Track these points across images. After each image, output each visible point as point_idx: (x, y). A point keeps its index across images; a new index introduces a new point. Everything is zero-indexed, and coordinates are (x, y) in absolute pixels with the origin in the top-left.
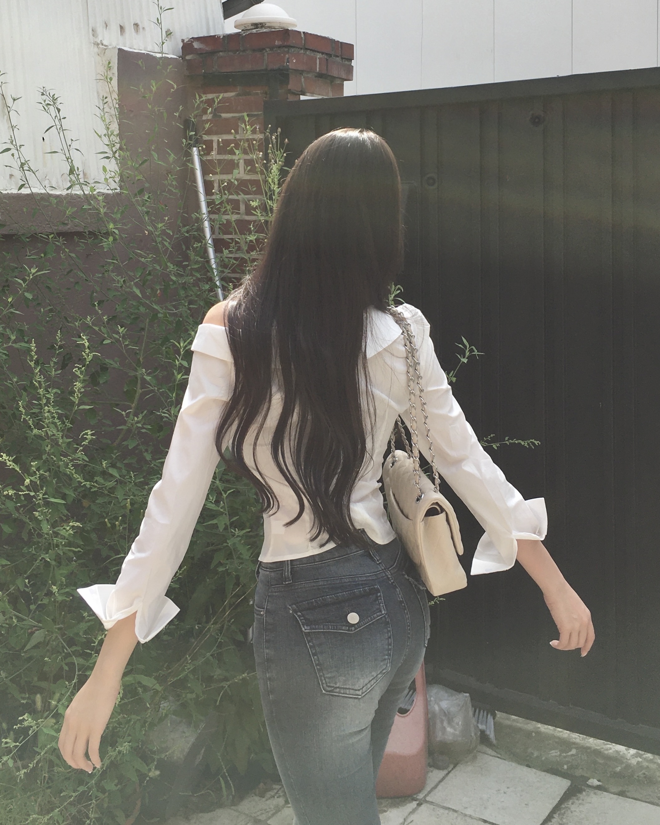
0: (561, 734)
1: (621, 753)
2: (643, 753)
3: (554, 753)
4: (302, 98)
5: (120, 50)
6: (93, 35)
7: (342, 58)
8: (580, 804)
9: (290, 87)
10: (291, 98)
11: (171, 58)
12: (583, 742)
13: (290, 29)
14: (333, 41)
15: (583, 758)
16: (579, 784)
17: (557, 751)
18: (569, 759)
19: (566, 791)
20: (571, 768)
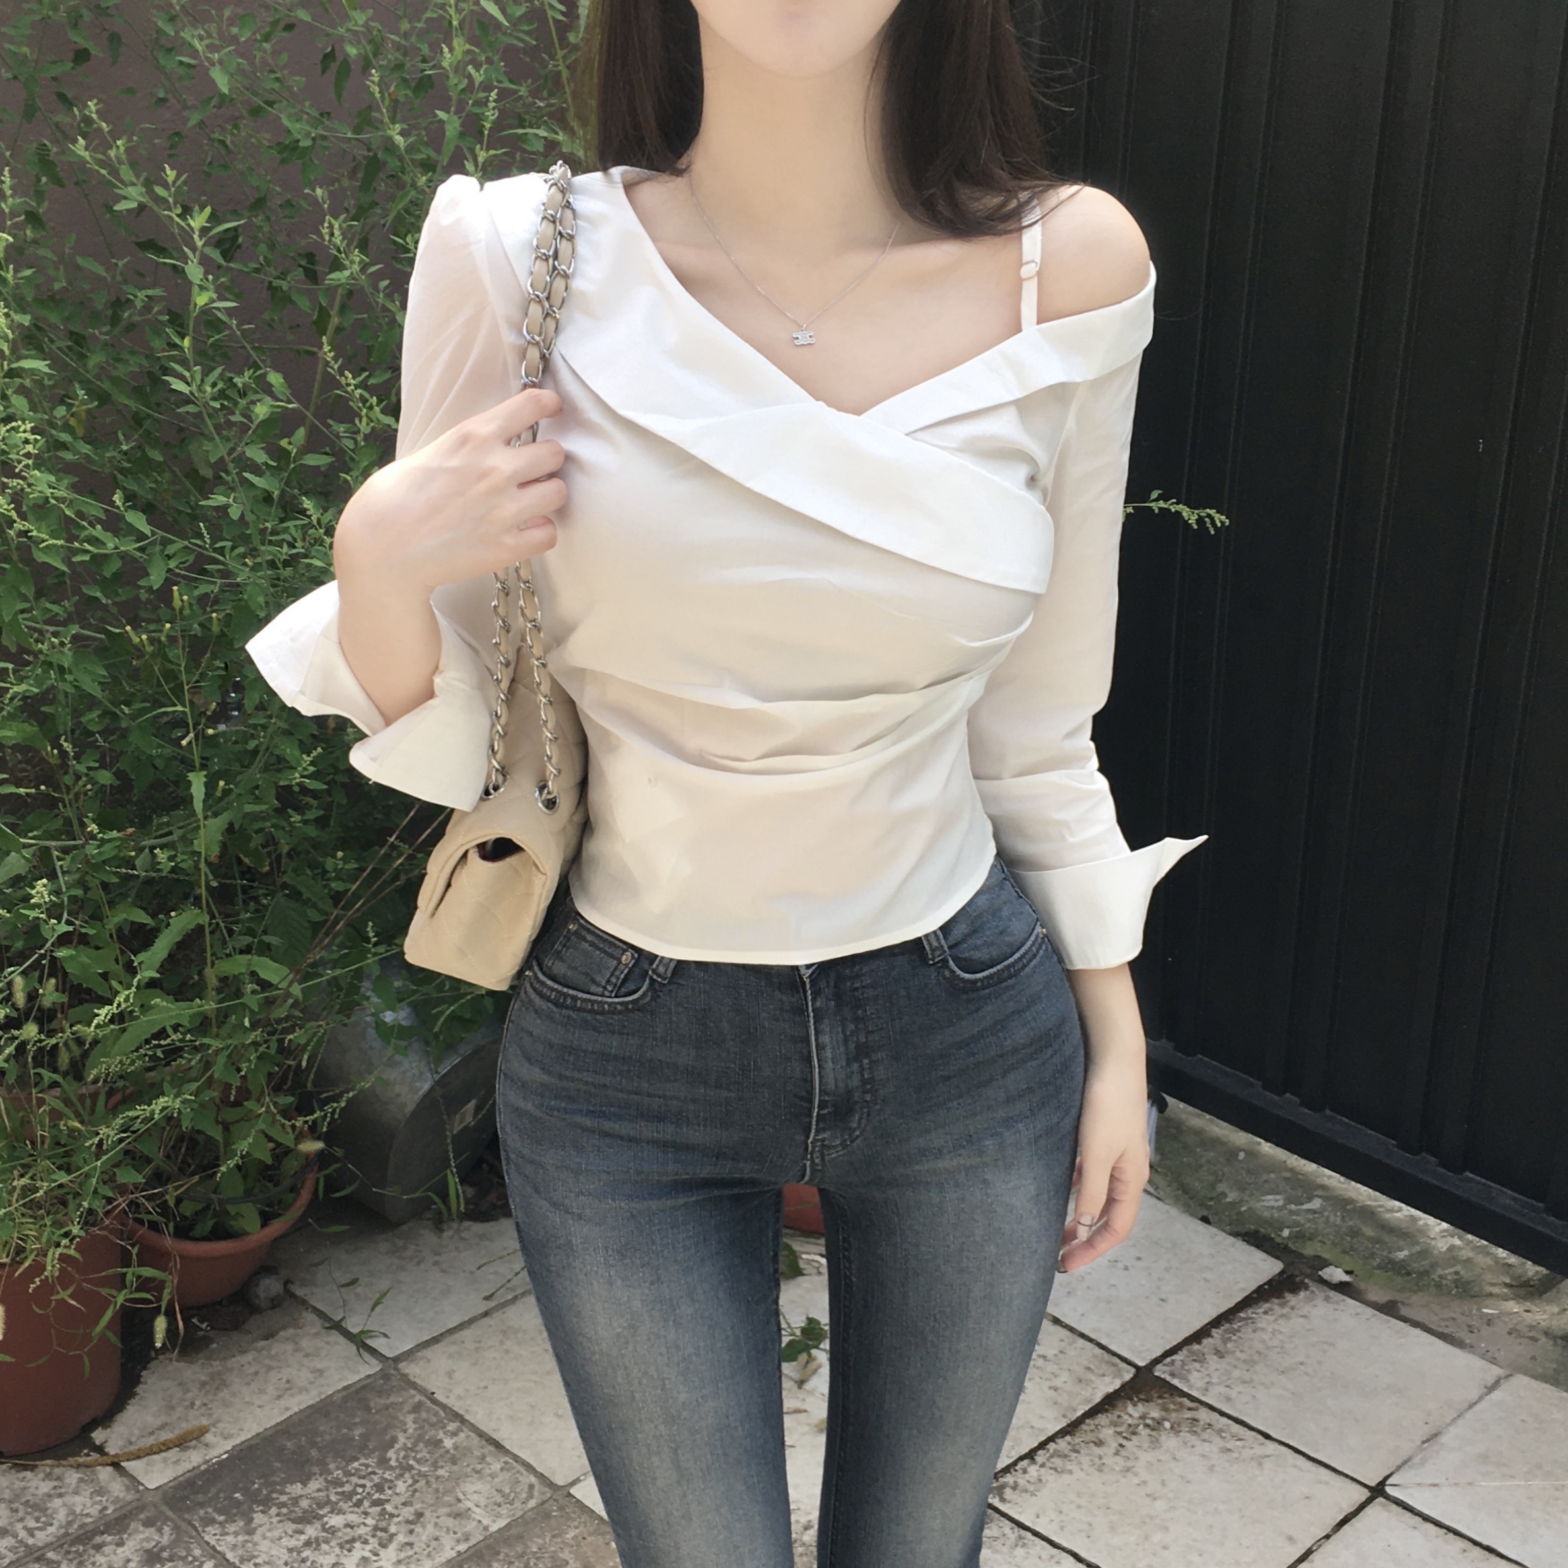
1: (1418, 1226)
3: (1272, 1201)
12: (1343, 1186)
15: (1332, 1219)
16: (1302, 1274)
17: (1278, 1197)
18: (1298, 1218)
19: (1265, 1284)
20: (1300, 1236)
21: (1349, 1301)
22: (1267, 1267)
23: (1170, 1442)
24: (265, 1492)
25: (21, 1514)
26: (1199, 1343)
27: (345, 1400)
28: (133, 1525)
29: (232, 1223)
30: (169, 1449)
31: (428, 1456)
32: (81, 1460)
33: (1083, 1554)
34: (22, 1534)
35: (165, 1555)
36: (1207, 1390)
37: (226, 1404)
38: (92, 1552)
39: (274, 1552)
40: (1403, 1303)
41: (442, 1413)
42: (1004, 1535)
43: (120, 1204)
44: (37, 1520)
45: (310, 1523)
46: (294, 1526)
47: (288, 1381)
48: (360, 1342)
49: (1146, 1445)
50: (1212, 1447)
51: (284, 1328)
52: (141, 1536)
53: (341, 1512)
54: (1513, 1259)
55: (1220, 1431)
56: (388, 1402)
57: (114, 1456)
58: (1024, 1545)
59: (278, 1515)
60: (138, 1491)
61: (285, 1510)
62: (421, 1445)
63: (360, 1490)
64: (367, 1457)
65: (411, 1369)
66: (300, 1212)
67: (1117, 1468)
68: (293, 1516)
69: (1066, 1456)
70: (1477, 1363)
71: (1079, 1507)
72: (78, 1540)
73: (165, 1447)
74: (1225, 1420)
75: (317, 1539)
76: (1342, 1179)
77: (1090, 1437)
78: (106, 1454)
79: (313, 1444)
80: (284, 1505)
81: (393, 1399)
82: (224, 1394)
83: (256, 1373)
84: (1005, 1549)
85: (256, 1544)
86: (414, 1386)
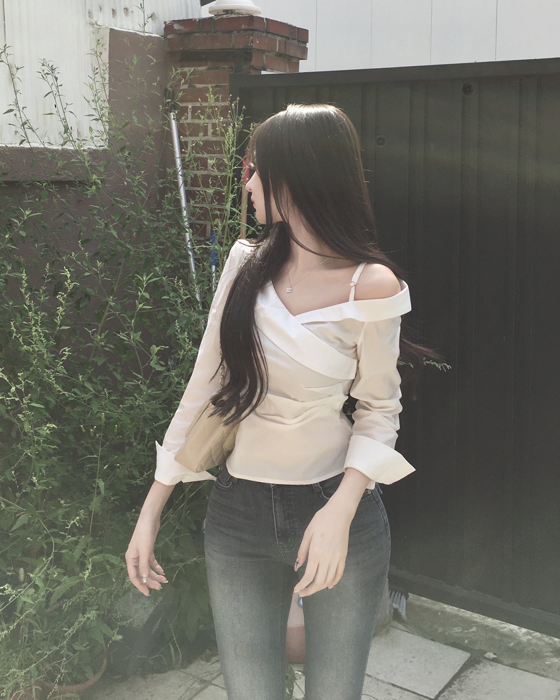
0: (464, 614)
1: (514, 632)
2: (532, 632)
3: (457, 630)
4: (263, 73)
5: (111, 29)
6: (89, 17)
7: (298, 41)
8: (477, 673)
9: (252, 63)
10: (253, 73)
11: (155, 37)
12: (483, 621)
13: (254, 16)
14: (291, 26)
15: (482, 634)
16: (478, 657)
17: (459, 628)
18: (469, 635)
19: (466, 662)
20: (471, 642)
21: (498, 664)
22: (464, 655)
26: (451, 687)
40: (518, 663)
70: (552, 681)
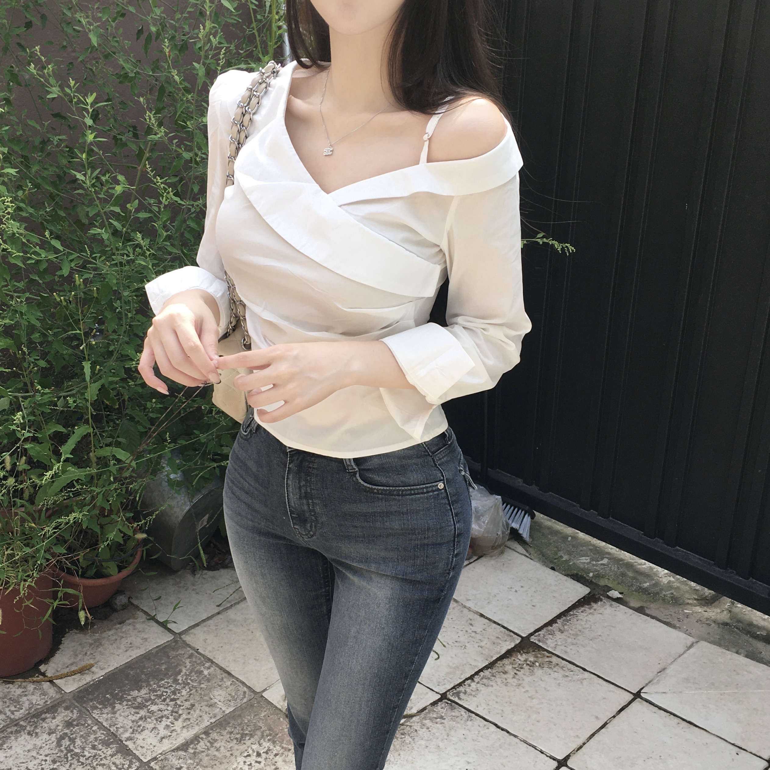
0: (598, 542)
1: (652, 571)
3: (585, 560)
12: (616, 554)
15: (613, 569)
16: (599, 594)
17: (587, 558)
18: (597, 568)
19: (582, 598)
20: (598, 576)
21: (621, 606)
22: (583, 591)
23: (539, 672)
24: (120, 695)
25: (8, 704)
26: (551, 626)
27: (157, 652)
28: (59, 710)
29: (104, 570)
30: (75, 674)
31: (197, 678)
32: (35, 679)
33: (499, 724)
34: (9, 713)
35: (75, 723)
36: (555, 648)
37: (101, 654)
38: (41, 722)
39: (125, 722)
40: (647, 608)
41: (202, 659)
42: (461, 715)
43: (53, 562)
44: (15, 707)
45: (142, 708)
46: (134, 710)
47: (131, 644)
48: (164, 625)
49: (527, 674)
50: (558, 675)
51: (129, 619)
52: (63, 714)
53: (156, 704)
54: (698, 587)
55: (562, 667)
56: (177, 653)
57: (51, 677)
58: (471, 720)
59: (126, 705)
60: (62, 694)
61: (130, 703)
62: (193, 673)
63: (165, 694)
64: (168, 678)
65: (187, 638)
66: (135, 566)
67: (515, 684)
68: (134, 705)
69: (489, 678)
70: (682, 635)
71: (497, 702)
72: (34, 716)
73: (74, 673)
74: (564, 662)
75: (145, 716)
76: (617, 549)
77: (501, 669)
78: (47, 676)
79: (143, 672)
80: (128, 701)
81: (180, 652)
82: (101, 649)
83: (116, 639)
84: (462, 722)
85: (117, 718)
86: (189, 646)
